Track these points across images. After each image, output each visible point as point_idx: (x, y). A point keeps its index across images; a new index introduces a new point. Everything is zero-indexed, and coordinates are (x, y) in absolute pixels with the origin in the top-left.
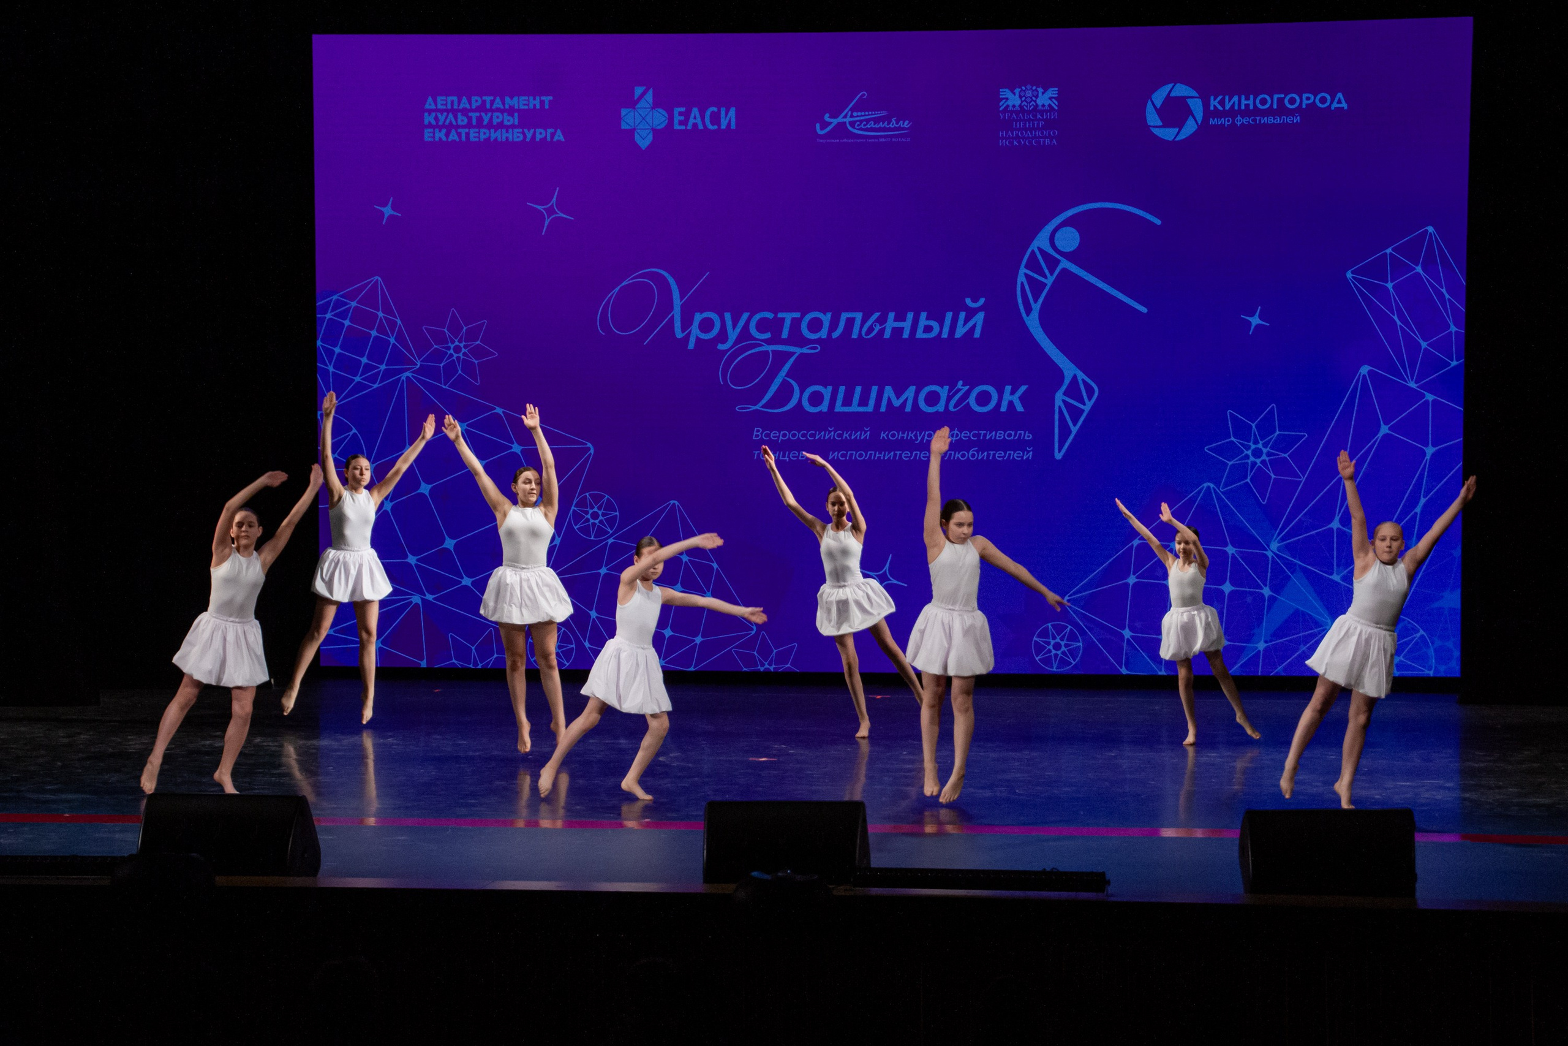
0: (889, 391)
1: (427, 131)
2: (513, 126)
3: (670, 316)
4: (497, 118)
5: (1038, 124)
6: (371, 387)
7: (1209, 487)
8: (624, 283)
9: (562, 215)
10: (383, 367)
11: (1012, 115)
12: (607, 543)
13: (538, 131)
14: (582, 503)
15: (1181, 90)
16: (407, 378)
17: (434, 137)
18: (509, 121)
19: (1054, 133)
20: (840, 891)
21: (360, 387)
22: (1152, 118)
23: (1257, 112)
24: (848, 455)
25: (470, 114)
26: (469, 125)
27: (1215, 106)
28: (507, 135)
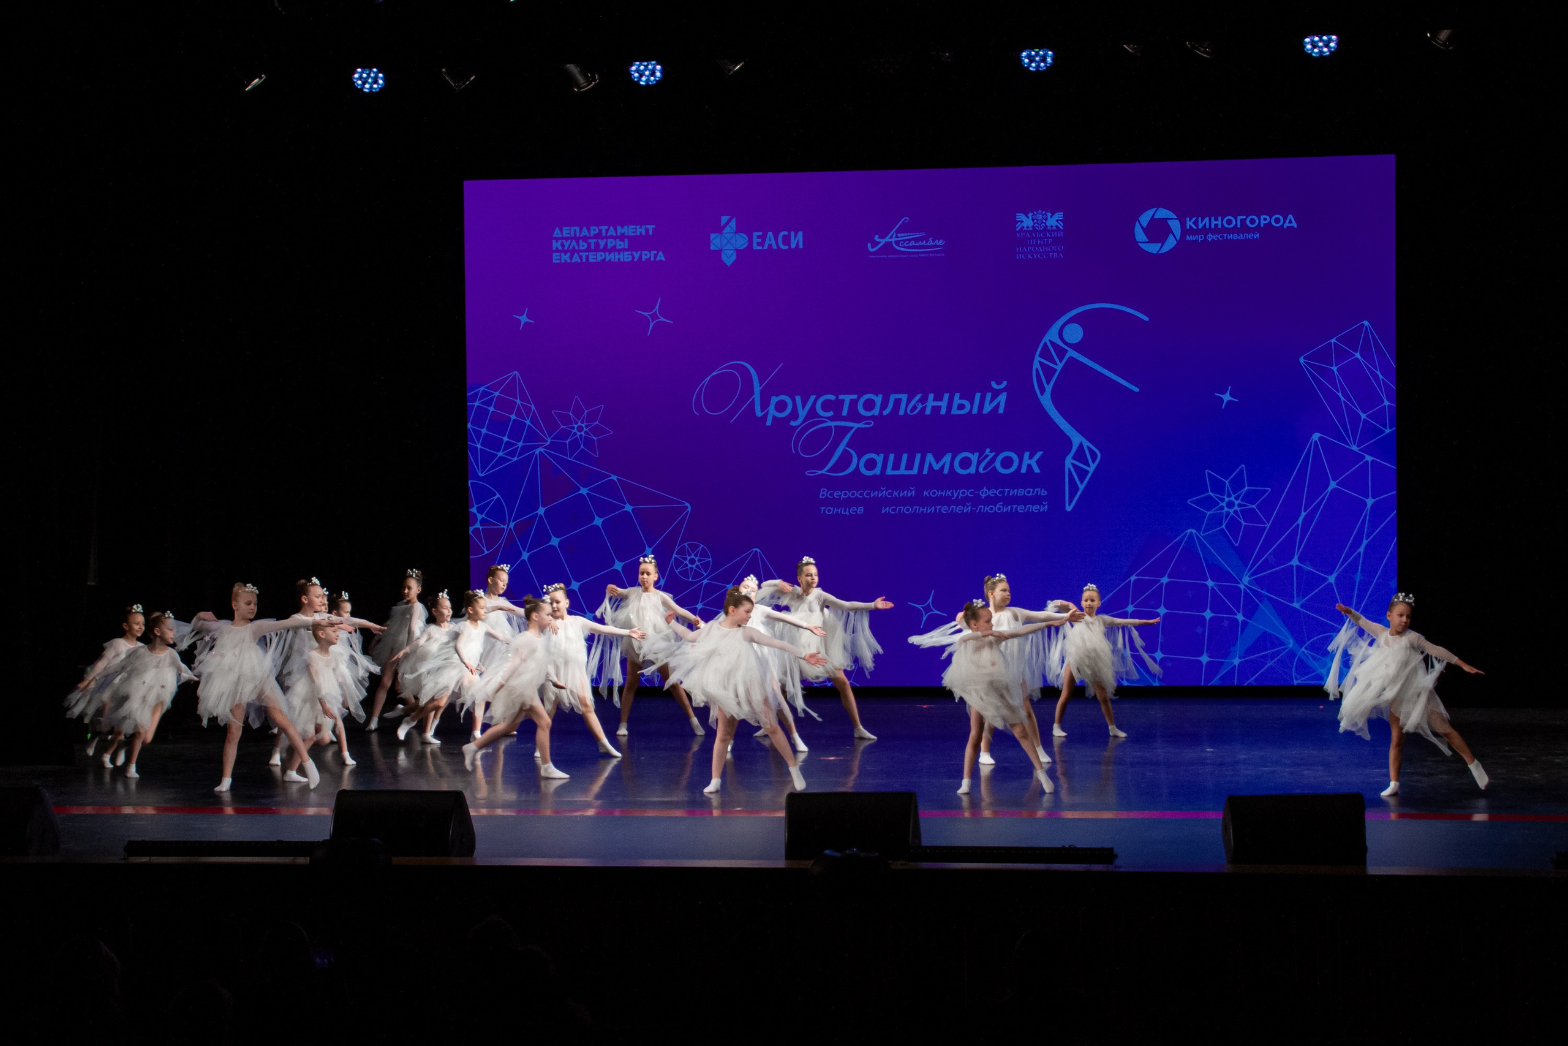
0: (930, 458)
1: (555, 255)
2: (624, 250)
3: (751, 399)
4: (611, 243)
5: (1048, 241)
6: (512, 460)
7: (1191, 533)
8: (714, 374)
9: (663, 319)
10: (520, 444)
11: (1026, 234)
12: (702, 583)
13: (644, 253)
14: (682, 552)
15: (1163, 213)
16: (540, 452)
17: (560, 260)
18: (620, 245)
19: (1061, 248)
20: (897, 865)
21: (502, 460)
22: (1140, 236)
23: (1224, 230)
24: (898, 509)
25: (589, 241)
26: (589, 250)
27: (1190, 226)
28: (619, 257)
